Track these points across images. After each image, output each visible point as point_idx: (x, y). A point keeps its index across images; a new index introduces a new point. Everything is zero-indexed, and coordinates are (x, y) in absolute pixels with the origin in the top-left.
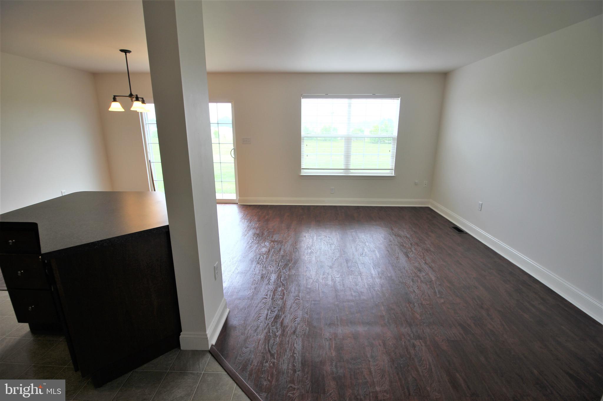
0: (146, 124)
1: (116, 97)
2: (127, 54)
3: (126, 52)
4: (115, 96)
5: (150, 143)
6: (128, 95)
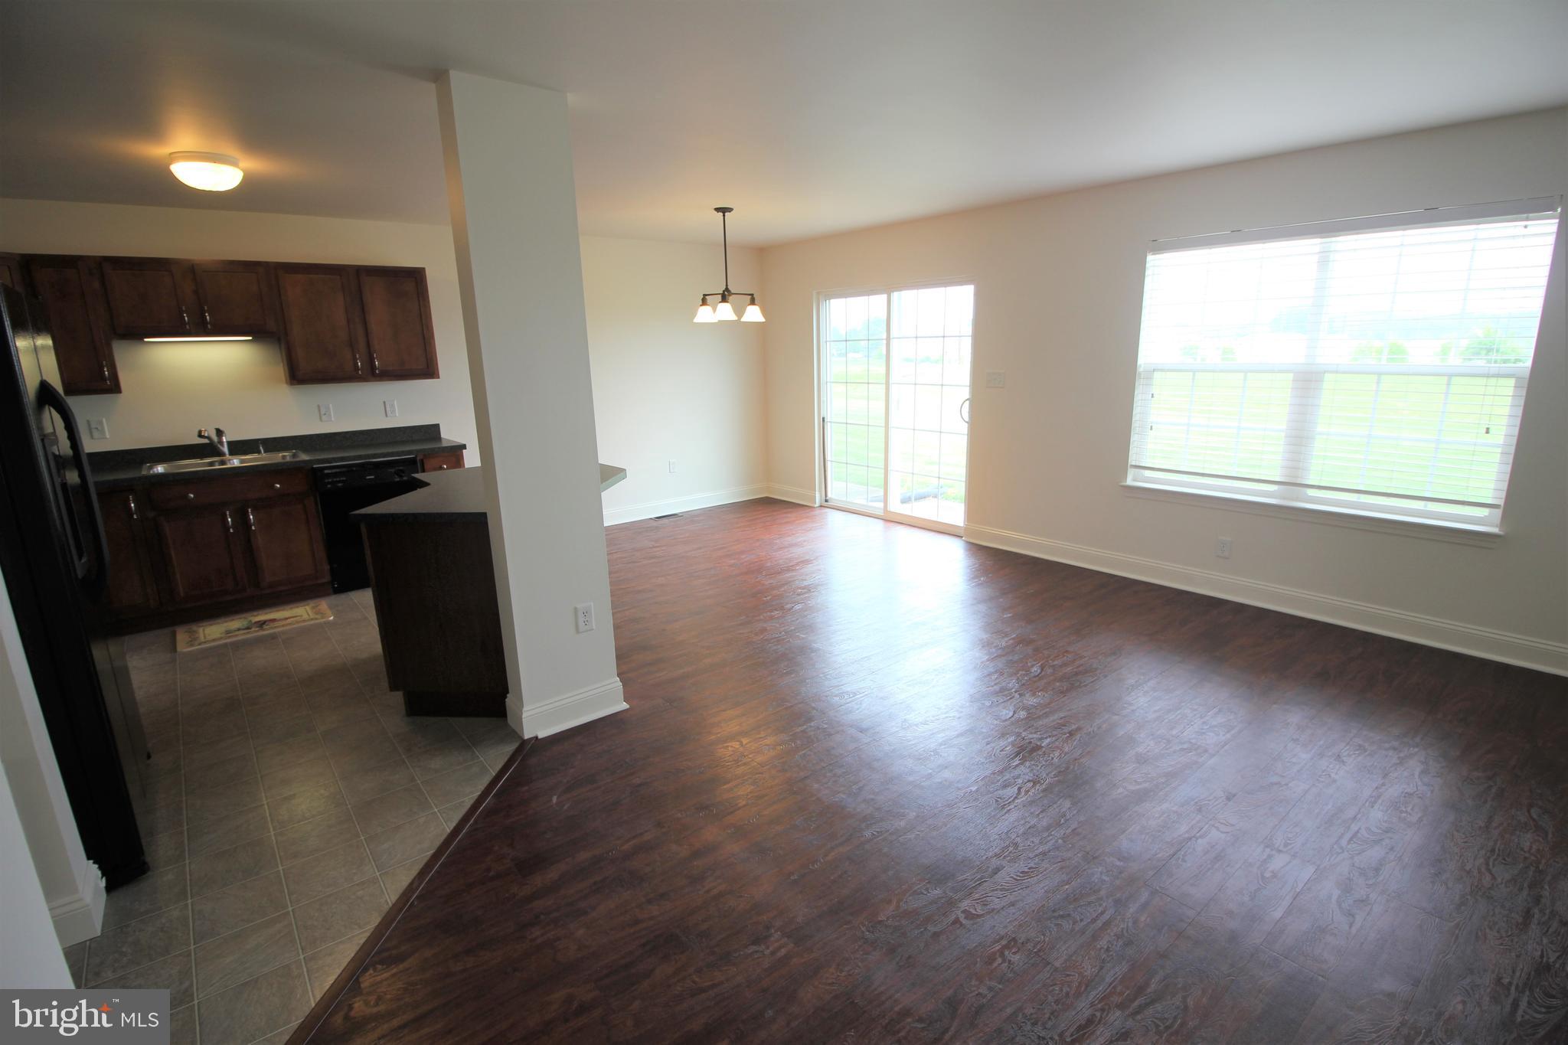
0: (826, 342)
1: (707, 297)
2: (726, 214)
3: (723, 210)
4: (705, 295)
5: (828, 380)
6: (721, 292)
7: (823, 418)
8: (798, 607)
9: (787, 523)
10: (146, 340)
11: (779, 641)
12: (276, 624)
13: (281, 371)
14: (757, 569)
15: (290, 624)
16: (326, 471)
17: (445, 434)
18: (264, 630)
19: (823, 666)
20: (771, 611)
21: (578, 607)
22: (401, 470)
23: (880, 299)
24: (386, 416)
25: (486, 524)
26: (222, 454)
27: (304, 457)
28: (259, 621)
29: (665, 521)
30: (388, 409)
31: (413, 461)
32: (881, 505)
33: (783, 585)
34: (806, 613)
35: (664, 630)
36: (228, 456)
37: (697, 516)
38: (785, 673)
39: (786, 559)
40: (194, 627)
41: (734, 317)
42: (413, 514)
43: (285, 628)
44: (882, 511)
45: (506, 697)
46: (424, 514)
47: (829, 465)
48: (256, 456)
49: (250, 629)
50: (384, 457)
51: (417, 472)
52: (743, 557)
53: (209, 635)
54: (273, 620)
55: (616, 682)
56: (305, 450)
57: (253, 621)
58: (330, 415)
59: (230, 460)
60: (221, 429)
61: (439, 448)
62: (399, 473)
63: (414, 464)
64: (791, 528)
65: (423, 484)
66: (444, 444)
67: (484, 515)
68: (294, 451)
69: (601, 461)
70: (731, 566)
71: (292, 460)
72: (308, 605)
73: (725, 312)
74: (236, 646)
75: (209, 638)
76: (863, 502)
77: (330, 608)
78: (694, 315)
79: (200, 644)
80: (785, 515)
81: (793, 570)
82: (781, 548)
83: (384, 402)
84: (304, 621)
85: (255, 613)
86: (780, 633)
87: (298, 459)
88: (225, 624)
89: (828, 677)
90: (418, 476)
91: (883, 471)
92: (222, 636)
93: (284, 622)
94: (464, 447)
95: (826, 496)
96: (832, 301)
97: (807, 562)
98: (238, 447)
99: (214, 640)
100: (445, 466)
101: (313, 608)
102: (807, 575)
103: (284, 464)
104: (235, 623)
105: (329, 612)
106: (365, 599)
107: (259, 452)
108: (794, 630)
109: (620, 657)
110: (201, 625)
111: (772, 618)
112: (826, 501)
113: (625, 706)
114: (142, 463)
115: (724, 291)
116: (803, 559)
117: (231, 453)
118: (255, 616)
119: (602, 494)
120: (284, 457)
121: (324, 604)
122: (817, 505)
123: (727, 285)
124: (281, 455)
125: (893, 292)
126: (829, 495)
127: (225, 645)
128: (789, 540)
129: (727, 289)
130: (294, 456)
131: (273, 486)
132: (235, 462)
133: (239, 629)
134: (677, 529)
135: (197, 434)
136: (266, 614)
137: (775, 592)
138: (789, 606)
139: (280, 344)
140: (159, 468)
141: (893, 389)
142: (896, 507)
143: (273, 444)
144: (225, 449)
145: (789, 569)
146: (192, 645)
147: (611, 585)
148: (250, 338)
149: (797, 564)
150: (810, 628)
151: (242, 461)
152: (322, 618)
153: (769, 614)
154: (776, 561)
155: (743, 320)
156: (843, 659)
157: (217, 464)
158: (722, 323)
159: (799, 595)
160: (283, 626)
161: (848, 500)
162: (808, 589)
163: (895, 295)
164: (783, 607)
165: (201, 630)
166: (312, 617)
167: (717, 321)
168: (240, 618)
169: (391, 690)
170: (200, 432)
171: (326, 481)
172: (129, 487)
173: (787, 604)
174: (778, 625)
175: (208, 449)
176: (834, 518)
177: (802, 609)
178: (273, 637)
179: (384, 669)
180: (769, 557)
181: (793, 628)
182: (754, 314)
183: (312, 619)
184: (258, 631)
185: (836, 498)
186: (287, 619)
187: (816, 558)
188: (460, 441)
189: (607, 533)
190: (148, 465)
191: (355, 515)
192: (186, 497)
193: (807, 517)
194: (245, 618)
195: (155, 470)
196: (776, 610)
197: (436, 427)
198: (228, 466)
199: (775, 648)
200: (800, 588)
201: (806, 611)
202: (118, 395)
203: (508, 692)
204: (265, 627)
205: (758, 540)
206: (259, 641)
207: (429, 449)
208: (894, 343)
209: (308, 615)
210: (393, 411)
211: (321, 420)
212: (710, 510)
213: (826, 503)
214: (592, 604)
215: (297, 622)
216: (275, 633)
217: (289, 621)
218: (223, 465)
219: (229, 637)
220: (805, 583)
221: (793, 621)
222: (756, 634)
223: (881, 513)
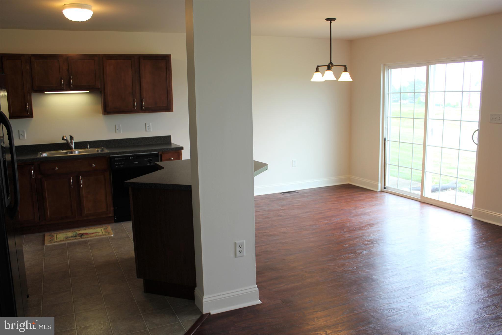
0: (388, 93)
1: (319, 67)
2: (332, 22)
3: (330, 20)
4: (318, 66)
5: (389, 116)
6: (328, 64)
7: (385, 139)
8: (365, 252)
9: (360, 200)
10: (45, 93)
11: (352, 272)
12: (88, 236)
13: (100, 107)
14: (341, 227)
15: (94, 236)
16: (116, 159)
17: (173, 141)
18: (82, 238)
19: (380, 290)
20: (349, 254)
21: (237, 242)
22: (150, 160)
23: (423, 69)
24: (146, 131)
25: (190, 192)
26: (72, 148)
27: (107, 151)
28: (80, 234)
29: (288, 195)
30: (147, 127)
31: (156, 155)
32: (419, 193)
33: (356, 238)
34: (370, 256)
35: (284, 259)
36: (74, 149)
37: (306, 193)
38: (355, 293)
39: (359, 222)
40: (53, 234)
41: (334, 79)
42: (155, 184)
43: (91, 238)
44: (420, 197)
45: (195, 289)
46: (160, 184)
47: (387, 166)
48: (85, 150)
49: (76, 237)
50: (143, 152)
51: (159, 161)
52: (333, 219)
53: (59, 238)
54: (87, 234)
55: (256, 287)
56: (108, 148)
57: (78, 233)
58: (120, 130)
59: (74, 151)
60: (72, 136)
61: (170, 148)
62: (150, 161)
63: (158, 157)
64: (363, 203)
65: (161, 168)
66: (173, 146)
67: (190, 187)
68: (102, 148)
69: (255, 159)
70: (325, 224)
71: (101, 152)
72: (103, 227)
73: (329, 75)
74: (70, 245)
75: (58, 240)
76: (408, 190)
77: (112, 230)
78: (311, 77)
79: (54, 242)
80: (359, 195)
81: (363, 229)
82: (356, 216)
83: (146, 124)
84: (100, 235)
85: (79, 229)
86: (354, 268)
87: (103, 152)
88: (66, 234)
89: (382, 297)
90: (159, 163)
91: (421, 172)
92: (64, 239)
93: (91, 235)
94: (182, 148)
95: (385, 185)
96: (392, 70)
97: (371, 225)
98: (79, 145)
99: (60, 241)
100: (172, 158)
101: (104, 229)
102: (371, 233)
103: (99, 154)
104: (70, 234)
105: (112, 232)
106: (128, 226)
107: (87, 148)
108: (362, 266)
109: (258, 273)
110: (56, 233)
111: (349, 258)
112: (385, 188)
113: (259, 302)
114: (39, 151)
115: (329, 64)
116: (368, 223)
117: (75, 148)
118: (79, 231)
119: (254, 178)
120: (98, 151)
121: (109, 227)
122: (379, 190)
123: (331, 61)
124: (96, 149)
125: (431, 65)
126: (387, 185)
127: (65, 244)
128: (361, 211)
129: (331, 63)
130: (102, 150)
131: (92, 165)
132: (77, 152)
133: (71, 237)
134: (294, 200)
135: (62, 138)
136: (84, 230)
137: (351, 242)
138: (359, 251)
139: (101, 94)
140: (45, 154)
141: (429, 122)
142: (428, 194)
143: (94, 144)
144: (73, 146)
145: (360, 229)
146: (51, 243)
147: (255, 231)
148: (89, 91)
149: (366, 226)
150: (372, 266)
151: (79, 152)
152: (108, 235)
153: (347, 255)
154: (353, 223)
155: (340, 80)
156: (392, 287)
157: (69, 153)
158: (326, 82)
159: (366, 245)
160: (91, 237)
161: (398, 189)
162: (372, 242)
163: (432, 67)
164: (356, 252)
165: (55, 235)
166: (104, 233)
167: (324, 81)
168: (73, 231)
169: (138, 278)
170: (63, 137)
171: (116, 164)
172: (31, 163)
173: (358, 250)
174: (352, 263)
175: (65, 146)
176: (390, 200)
177: (368, 253)
178: (86, 242)
179: (135, 266)
180: (348, 221)
181: (361, 265)
182: (346, 77)
183: (104, 235)
184: (79, 239)
185: (392, 187)
186: (92, 233)
187: (378, 223)
188: (181, 145)
189: (255, 200)
190: (41, 152)
191: (127, 183)
192: (54, 169)
193: (373, 198)
194: (74, 231)
195: (43, 155)
196: (351, 253)
197: (170, 137)
198: (74, 154)
199: (350, 276)
200: (367, 241)
201: (370, 255)
202: (32, 118)
203: (196, 287)
204: (83, 237)
205: (342, 210)
206: (79, 243)
207: (165, 149)
208: (430, 95)
209: (102, 232)
210: (149, 128)
211: (116, 132)
212: (314, 190)
213: (385, 190)
214: (245, 241)
215: (97, 236)
216: (87, 240)
217: (94, 235)
218: (71, 154)
219: (67, 240)
220: (370, 238)
221: (362, 261)
222: (339, 267)
223: (419, 198)
